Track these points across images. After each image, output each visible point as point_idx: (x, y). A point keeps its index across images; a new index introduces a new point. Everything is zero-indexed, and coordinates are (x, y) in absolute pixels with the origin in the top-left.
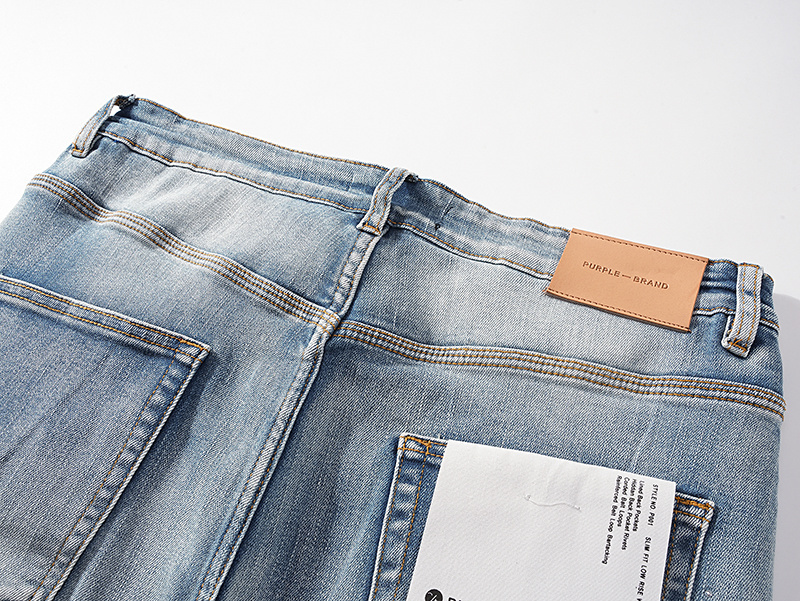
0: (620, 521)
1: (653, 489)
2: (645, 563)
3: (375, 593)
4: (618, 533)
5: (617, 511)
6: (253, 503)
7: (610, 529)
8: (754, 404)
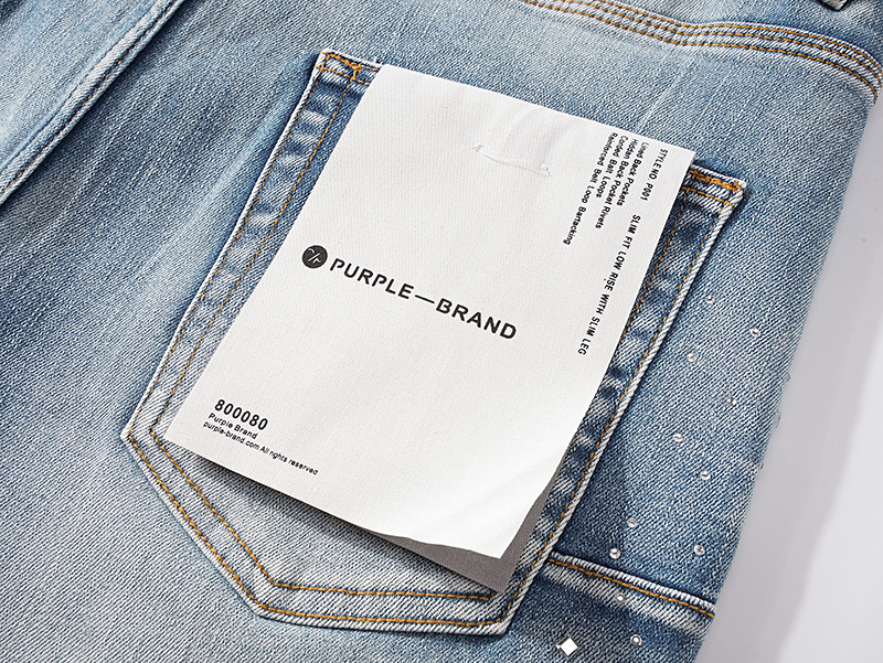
0: (601, 190)
1: (658, 154)
2: (624, 249)
3: (236, 239)
4: (595, 205)
5: (600, 177)
6: (86, 99)
7: (585, 200)
8: (835, 64)
